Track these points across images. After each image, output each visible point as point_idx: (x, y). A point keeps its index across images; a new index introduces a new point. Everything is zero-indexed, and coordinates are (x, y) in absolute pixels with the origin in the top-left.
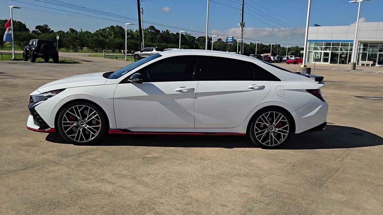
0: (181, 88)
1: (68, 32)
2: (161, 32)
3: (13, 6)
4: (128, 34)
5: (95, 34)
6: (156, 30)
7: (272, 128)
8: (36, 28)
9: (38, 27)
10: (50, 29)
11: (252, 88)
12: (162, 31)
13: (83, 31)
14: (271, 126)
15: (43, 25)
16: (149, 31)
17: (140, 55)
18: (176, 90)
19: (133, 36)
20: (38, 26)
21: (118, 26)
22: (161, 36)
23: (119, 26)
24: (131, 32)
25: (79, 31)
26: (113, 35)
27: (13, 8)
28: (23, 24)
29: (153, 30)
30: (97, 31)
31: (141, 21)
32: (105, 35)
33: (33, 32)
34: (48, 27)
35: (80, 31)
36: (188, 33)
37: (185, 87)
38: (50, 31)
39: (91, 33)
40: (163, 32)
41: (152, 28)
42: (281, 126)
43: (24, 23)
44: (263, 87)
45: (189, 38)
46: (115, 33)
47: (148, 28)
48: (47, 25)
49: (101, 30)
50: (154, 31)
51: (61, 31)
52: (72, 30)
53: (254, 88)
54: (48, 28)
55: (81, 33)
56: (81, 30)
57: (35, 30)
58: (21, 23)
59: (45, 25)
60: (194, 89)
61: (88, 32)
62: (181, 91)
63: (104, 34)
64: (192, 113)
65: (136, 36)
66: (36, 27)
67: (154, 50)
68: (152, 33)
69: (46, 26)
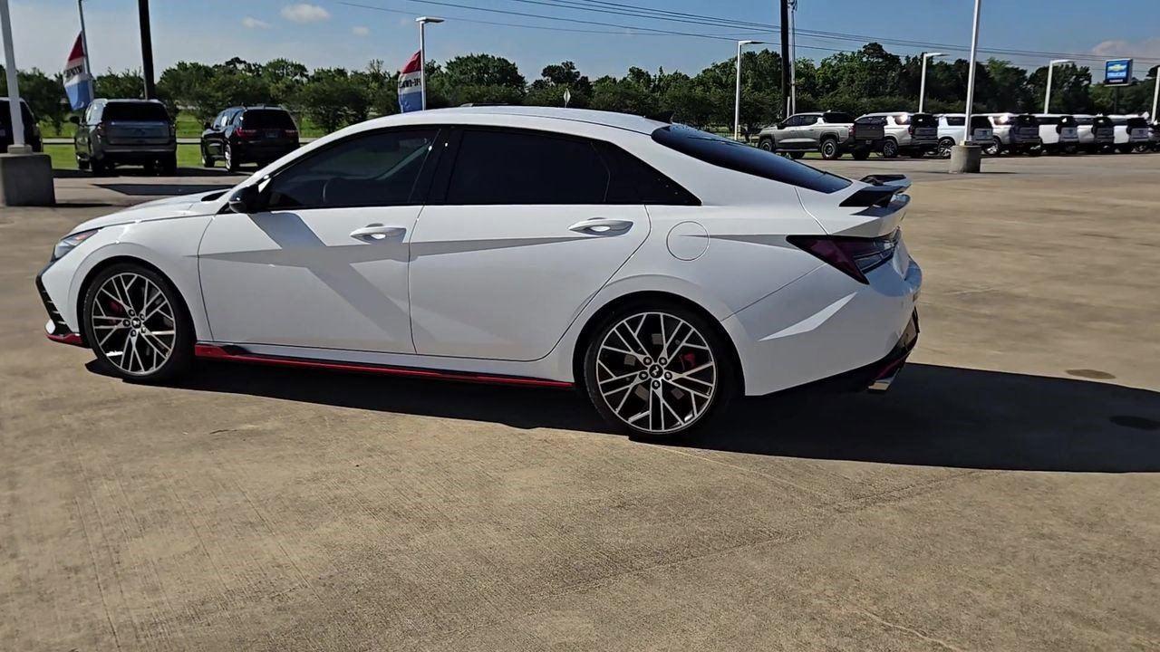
0: (369, 226)
1: (625, 79)
2: (904, 62)
3: (424, 18)
4: (798, 75)
5: (700, 81)
6: (886, 57)
7: (658, 369)
8: (544, 75)
9: (549, 71)
10: (578, 72)
11: (587, 230)
12: (908, 58)
13: (666, 74)
14: (653, 363)
15: (560, 65)
16: (865, 59)
17: (776, 138)
18: (352, 233)
19: (811, 80)
20: (549, 67)
21: (767, 51)
22: (900, 75)
23: (771, 52)
24: (807, 66)
25: (654, 74)
26: (750, 81)
27: (427, 21)
28: (509, 64)
29: (877, 57)
30: (704, 72)
31: (790, 31)
32: (726, 81)
33: (538, 84)
34: (574, 68)
35: (658, 74)
36: (999, 58)
37: (381, 225)
38: (578, 79)
39: (688, 78)
40: (908, 62)
41: (875, 49)
42: (693, 365)
43: (512, 63)
44: (626, 227)
45: (1003, 73)
46: (760, 74)
47: (860, 52)
48: (571, 63)
49: (717, 67)
50: (881, 60)
51: (607, 77)
52: (637, 74)
53: (593, 229)
54: (573, 71)
55: (660, 80)
56: (661, 70)
57: (541, 78)
58: (506, 61)
59: (566, 64)
60: (405, 230)
61: (680, 74)
62: (367, 237)
63: (724, 80)
64: (403, 306)
65: (821, 81)
66: (545, 70)
67: (820, 120)
68: (873, 67)
69: (570, 66)
